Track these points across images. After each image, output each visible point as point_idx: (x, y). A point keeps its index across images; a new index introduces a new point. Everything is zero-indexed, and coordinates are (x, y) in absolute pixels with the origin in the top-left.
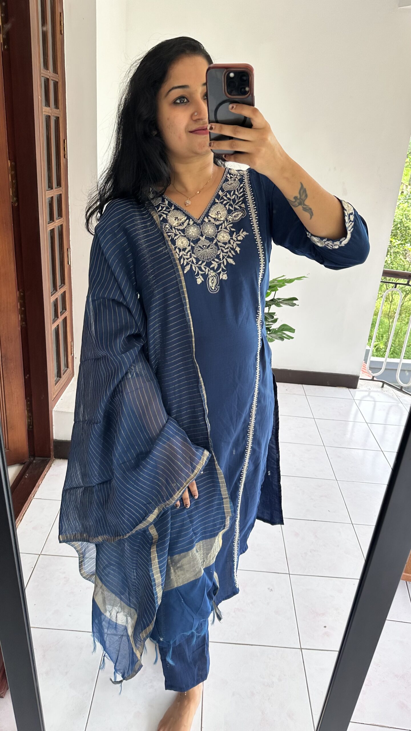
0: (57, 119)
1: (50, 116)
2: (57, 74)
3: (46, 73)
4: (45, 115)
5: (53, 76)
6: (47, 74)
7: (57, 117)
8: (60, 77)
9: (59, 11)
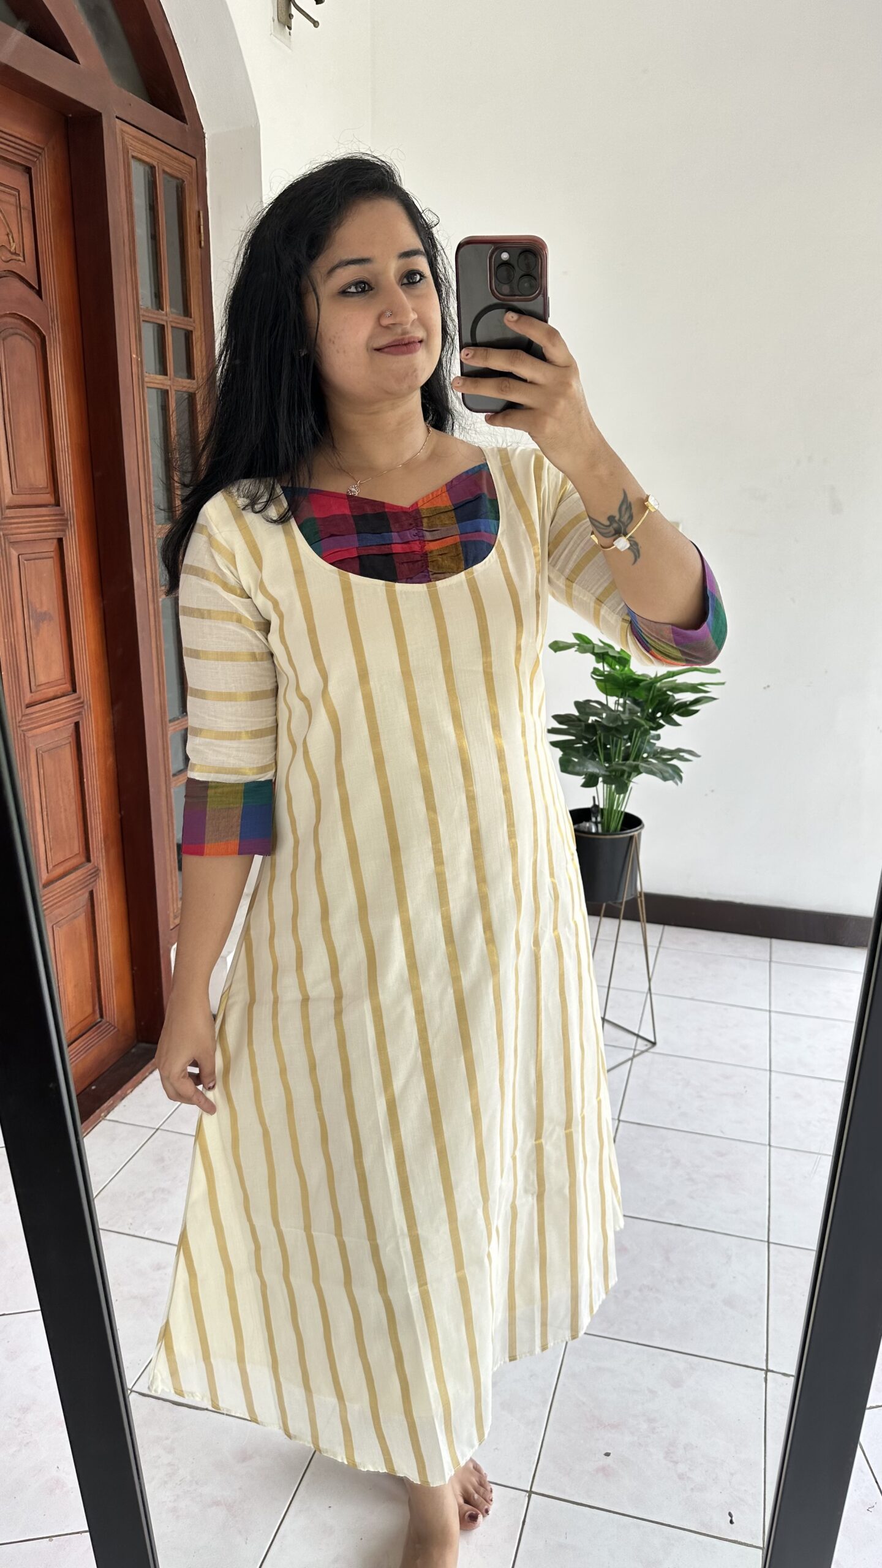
0: (192, 397)
1: (167, 391)
2: (191, 317)
3: (155, 316)
4: (154, 391)
5: (176, 321)
6: (159, 317)
7: (191, 393)
8: (197, 322)
9: (196, 208)
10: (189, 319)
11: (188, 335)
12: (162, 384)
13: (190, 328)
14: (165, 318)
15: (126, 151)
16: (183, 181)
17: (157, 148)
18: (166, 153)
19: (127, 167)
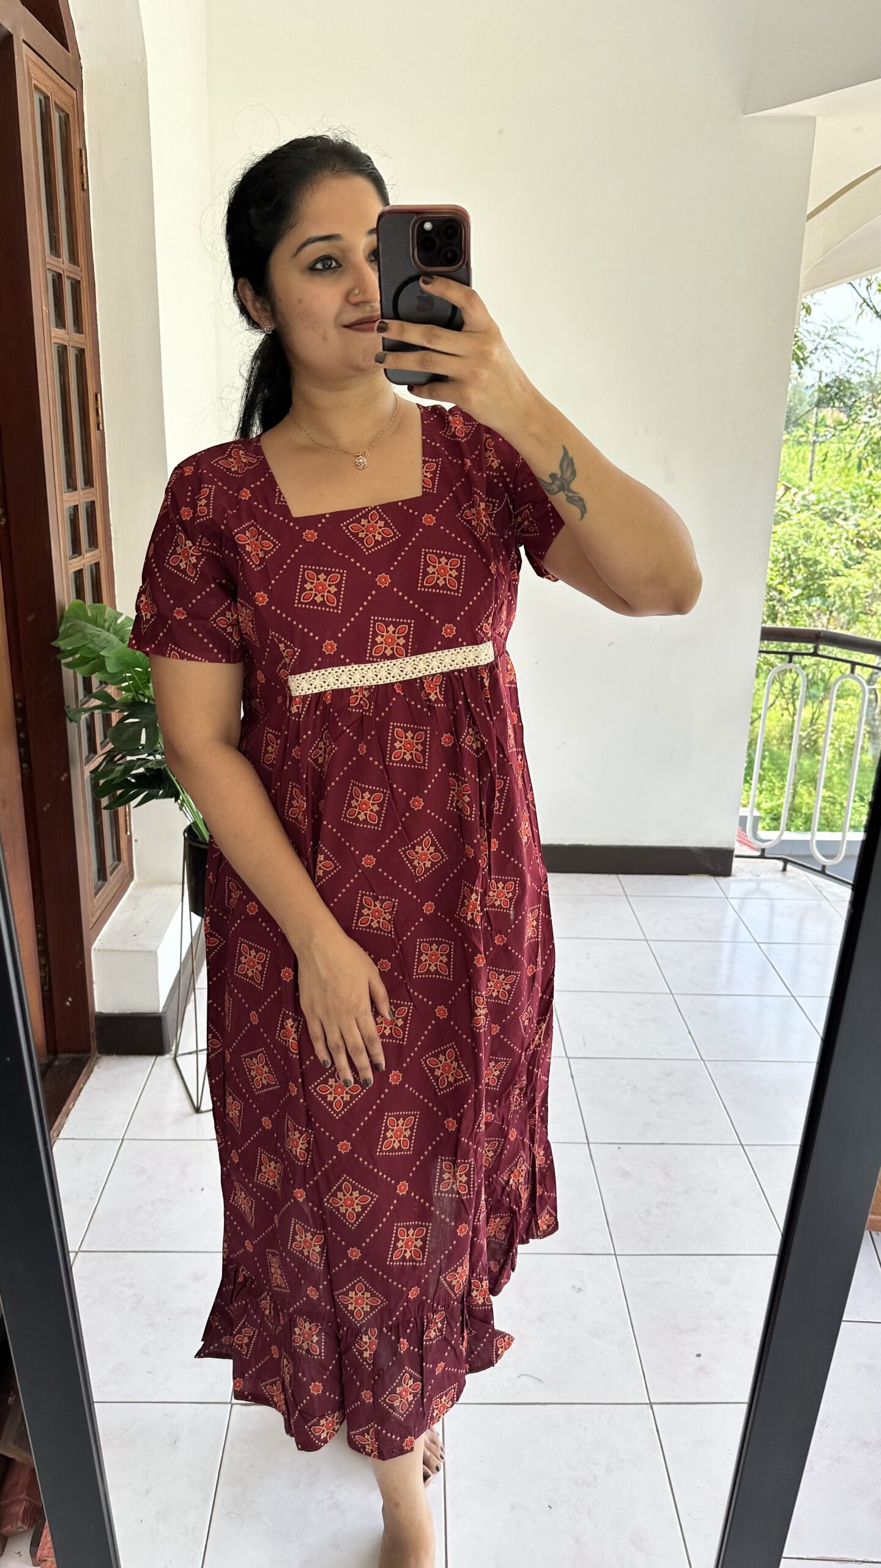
0: (81, 354)
2: (78, 265)
3: (54, 263)
4: (57, 345)
5: (70, 270)
6: (58, 265)
7: (80, 349)
8: (83, 272)
9: (78, 147)
10: (79, 269)
11: (76, 286)
12: (63, 339)
13: (79, 279)
14: (62, 266)
15: (30, 80)
16: (67, 116)
17: (50, 78)
18: (57, 83)
19: (32, 97)
